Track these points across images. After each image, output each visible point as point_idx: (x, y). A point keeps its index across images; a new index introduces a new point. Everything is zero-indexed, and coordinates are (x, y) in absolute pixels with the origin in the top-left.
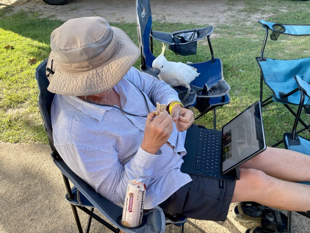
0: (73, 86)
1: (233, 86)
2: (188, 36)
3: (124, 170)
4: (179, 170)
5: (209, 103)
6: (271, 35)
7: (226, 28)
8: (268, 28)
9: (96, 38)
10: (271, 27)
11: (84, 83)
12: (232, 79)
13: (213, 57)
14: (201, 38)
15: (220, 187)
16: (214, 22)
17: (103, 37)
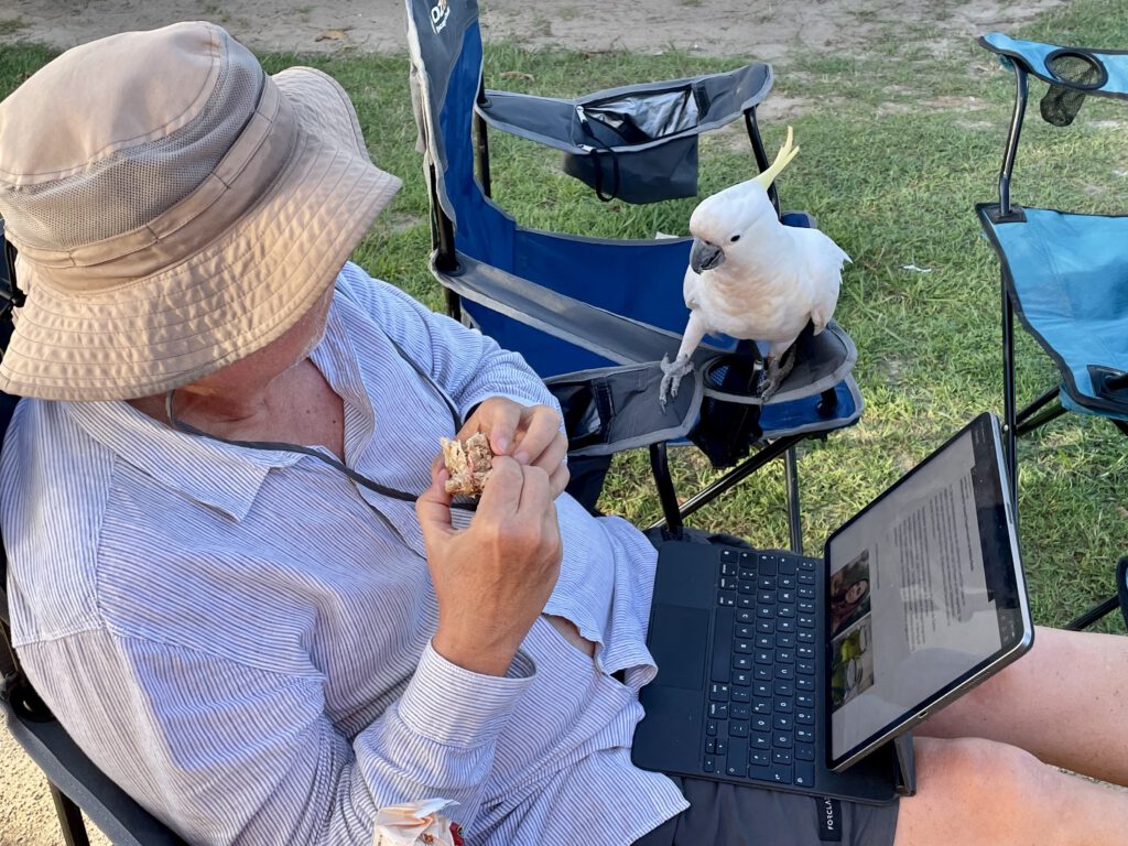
0: (94, 356)
1: (875, 341)
2: (654, 114)
3: (354, 760)
4: (624, 757)
5: (760, 425)
6: (1043, 103)
7: (839, 70)
8: (1025, 68)
10: (1038, 65)
12: (873, 308)
14: (714, 119)
15: (824, 835)
16: (778, 42)
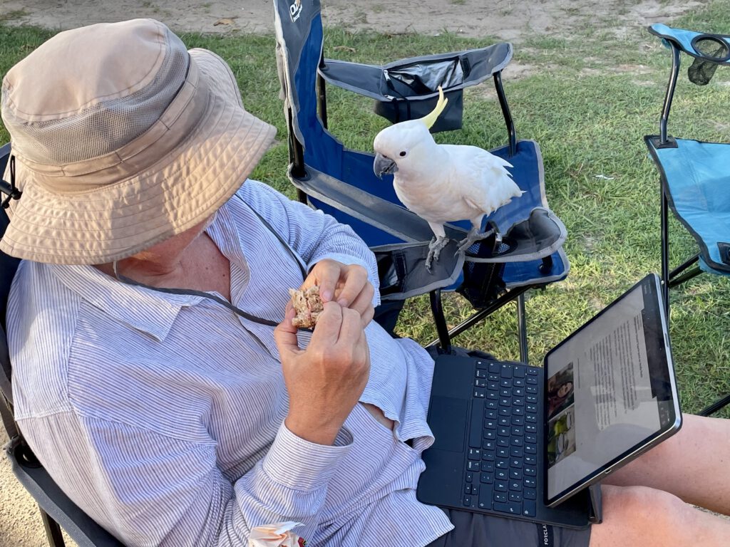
1: (577, 224)
2: (434, 75)
3: (235, 496)
4: (412, 495)
5: (504, 279)
6: (689, 70)
7: (555, 47)
8: (678, 47)
9: (132, 82)
10: (688, 47)
11: (105, 223)
12: (575, 203)
13: (512, 139)
14: (473, 79)
16: (514, 28)
17: (156, 79)
